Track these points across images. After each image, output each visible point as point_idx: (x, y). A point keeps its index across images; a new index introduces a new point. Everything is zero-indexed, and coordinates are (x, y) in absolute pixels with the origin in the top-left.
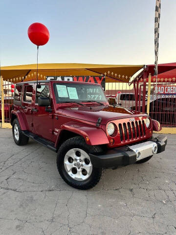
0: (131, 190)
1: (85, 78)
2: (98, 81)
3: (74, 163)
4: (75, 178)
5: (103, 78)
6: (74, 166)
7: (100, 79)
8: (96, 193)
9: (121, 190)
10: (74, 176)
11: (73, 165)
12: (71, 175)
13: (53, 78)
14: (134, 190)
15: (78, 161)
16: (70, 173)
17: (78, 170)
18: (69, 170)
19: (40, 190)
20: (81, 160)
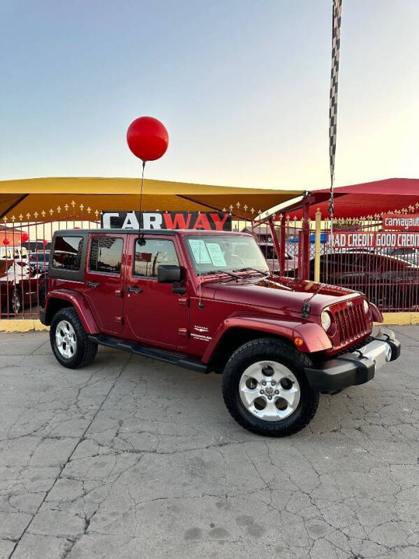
0: (359, 429)
1: (190, 215)
2: (217, 223)
3: (259, 387)
4: (265, 416)
5: (226, 216)
6: (260, 395)
7: (222, 218)
8: (306, 439)
9: (343, 430)
10: (261, 414)
11: (257, 393)
12: (255, 413)
13: (117, 215)
14: (363, 428)
15: (269, 385)
16: (252, 409)
17: (268, 401)
18: (250, 403)
19: (205, 446)
20: (273, 383)
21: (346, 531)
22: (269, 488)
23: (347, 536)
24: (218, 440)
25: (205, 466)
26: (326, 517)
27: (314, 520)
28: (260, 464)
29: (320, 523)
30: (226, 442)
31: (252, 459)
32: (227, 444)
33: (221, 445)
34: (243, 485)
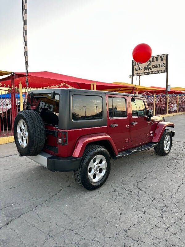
21: (96, 239)
22: (50, 236)
23: (98, 242)
24: (4, 221)
25: (5, 242)
26: (84, 237)
27: (81, 242)
28: (37, 224)
29: (84, 241)
30: (10, 220)
31: (32, 224)
32: (10, 222)
33: (8, 224)
34: (36, 242)
